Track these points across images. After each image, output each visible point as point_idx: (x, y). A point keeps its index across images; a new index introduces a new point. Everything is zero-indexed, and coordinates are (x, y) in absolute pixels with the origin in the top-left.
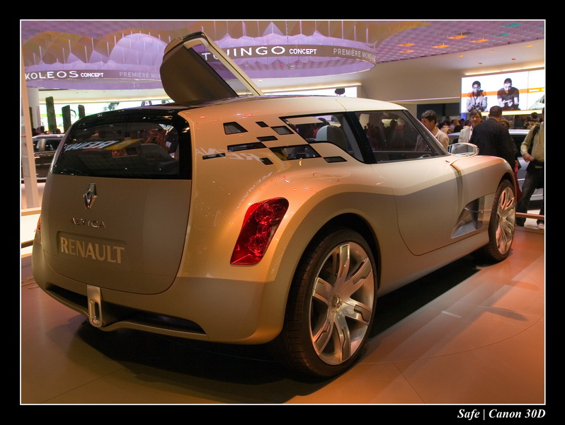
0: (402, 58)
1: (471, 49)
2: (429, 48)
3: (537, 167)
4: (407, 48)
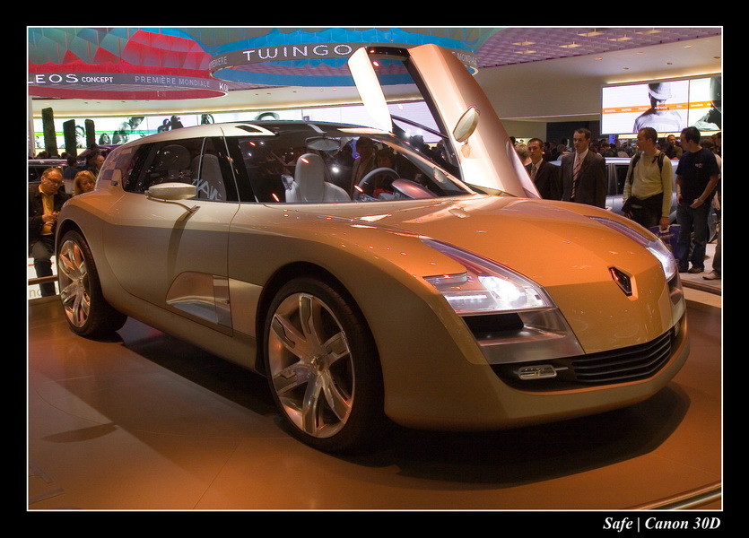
0: (522, 60)
1: (612, 49)
2: (555, 48)
3: (634, 206)
4: (526, 47)
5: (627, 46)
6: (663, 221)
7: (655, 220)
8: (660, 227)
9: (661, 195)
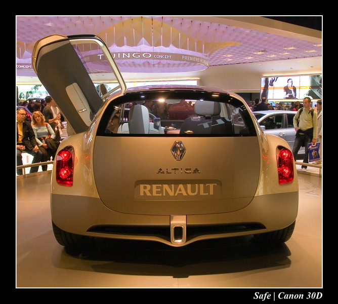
0: (225, 63)
1: (267, 60)
2: (242, 58)
3: (301, 134)
4: (228, 58)
5: (274, 59)
6: (313, 140)
7: (309, 140)
8: (312, 143)
9: (312, 129)
